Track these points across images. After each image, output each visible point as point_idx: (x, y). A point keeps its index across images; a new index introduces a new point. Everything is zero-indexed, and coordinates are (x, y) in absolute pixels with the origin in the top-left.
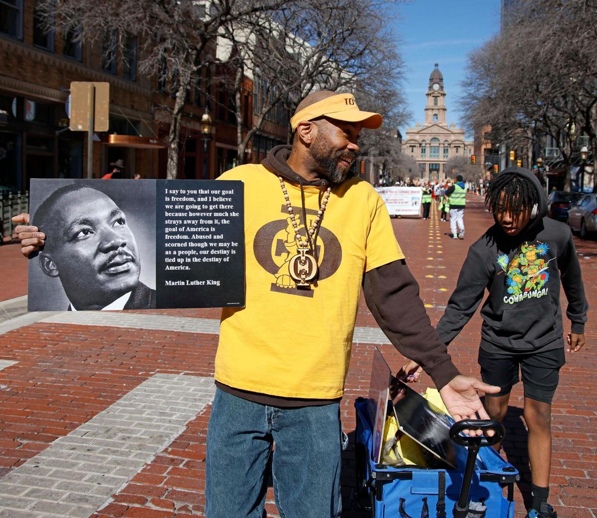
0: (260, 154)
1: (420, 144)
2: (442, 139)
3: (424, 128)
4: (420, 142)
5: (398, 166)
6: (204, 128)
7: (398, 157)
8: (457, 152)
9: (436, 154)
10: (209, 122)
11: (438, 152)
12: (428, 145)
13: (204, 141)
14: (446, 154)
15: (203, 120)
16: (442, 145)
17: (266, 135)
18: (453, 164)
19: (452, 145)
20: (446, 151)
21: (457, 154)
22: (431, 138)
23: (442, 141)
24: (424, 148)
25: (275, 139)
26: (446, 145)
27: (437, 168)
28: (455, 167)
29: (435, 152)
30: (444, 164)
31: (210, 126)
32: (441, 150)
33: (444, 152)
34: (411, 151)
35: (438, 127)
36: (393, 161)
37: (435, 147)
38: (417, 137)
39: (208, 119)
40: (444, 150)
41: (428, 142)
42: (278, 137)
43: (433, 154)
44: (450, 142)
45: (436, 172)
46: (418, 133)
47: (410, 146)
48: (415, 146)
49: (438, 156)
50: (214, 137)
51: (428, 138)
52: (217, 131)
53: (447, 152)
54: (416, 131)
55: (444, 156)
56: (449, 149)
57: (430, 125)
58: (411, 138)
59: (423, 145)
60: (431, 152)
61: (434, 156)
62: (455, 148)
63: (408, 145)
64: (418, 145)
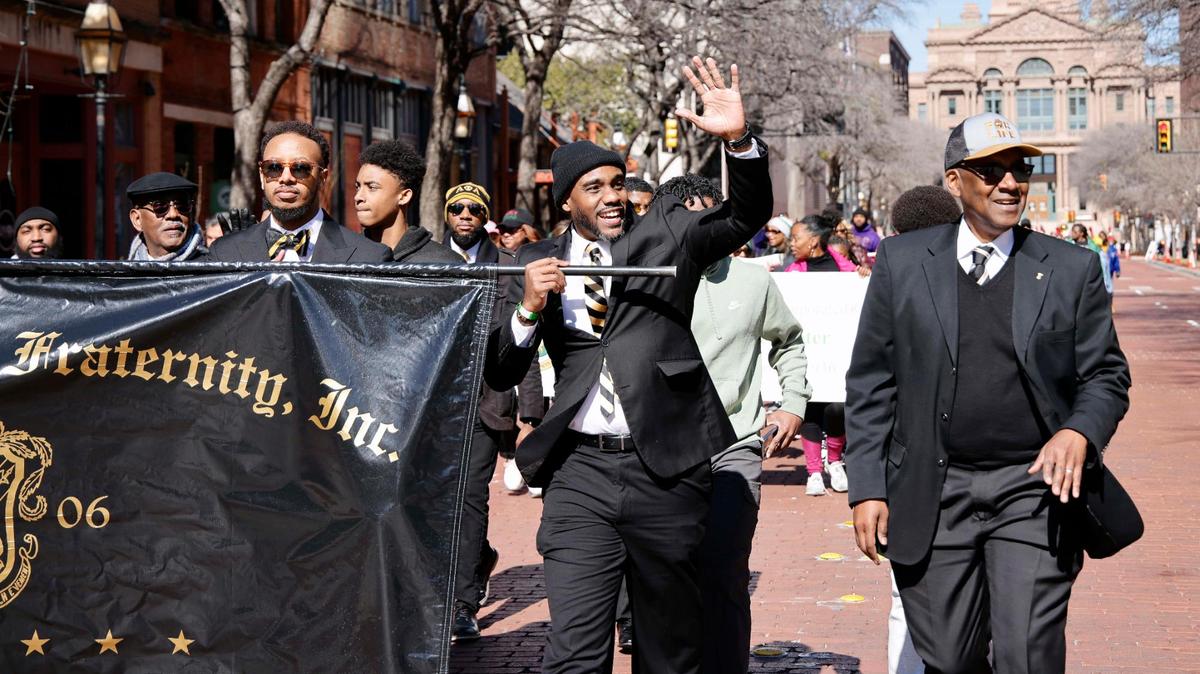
0: (346, 140)
1: (979, 84)
2: (1062, 60)
3: (994, 21)
4: (980, 76)
5: (887, 169)
6: (92, 54)
7: (885, 133)
8: (1120, 107)
9: (1042, 118)
10: (110, 29)
11: (1049, 111)
12: (1009, 87)
13: (93, 103)
14: (1078, 118)
15: (87, 22)
16: (1062, 85)
17: (366, 71)
18: (1102, 153)
19: (1098, 84)
20: (1076, 104)
21: (1120, 117)
22: (1020, 57)
23: (1061, 71)
24: (994, 98)
25: (402, 85)
26: (1077, 83)
27: (1049, 169)
28: (1112, 163)
29: (1035, 112)
30: (1071, 155)
31: (117, 47)
32: (1061, 103)
33: (1073, 111)
34: (946, 110)
35: (1046, 19)
36: (868, 151)
37: (1035, 91)
38: (969, 58)
39: (108, 19)
40: (1072, 100)
41: (1009, 74)
42: (414, 78)
43: (1030, 119)
44: (1091, 72)
45: (1044, 185)
46: (970, 43)
47: (943, 93)
48: (960, 92)
49: (1049, 126)
50: (156, 85)
51: (1008, 61)
52: (167, 60)
53: (1084, 112)
54: (962, 36)
55: (1073, 127)
56: (1090, 97)
57: (1014, 11)
58: (945, 64)
59: (993, 85)
60: (1021, 112)
61: (1036, 127)
62: (1113, 94)
63: (937, 89)
64: (973, 88)
